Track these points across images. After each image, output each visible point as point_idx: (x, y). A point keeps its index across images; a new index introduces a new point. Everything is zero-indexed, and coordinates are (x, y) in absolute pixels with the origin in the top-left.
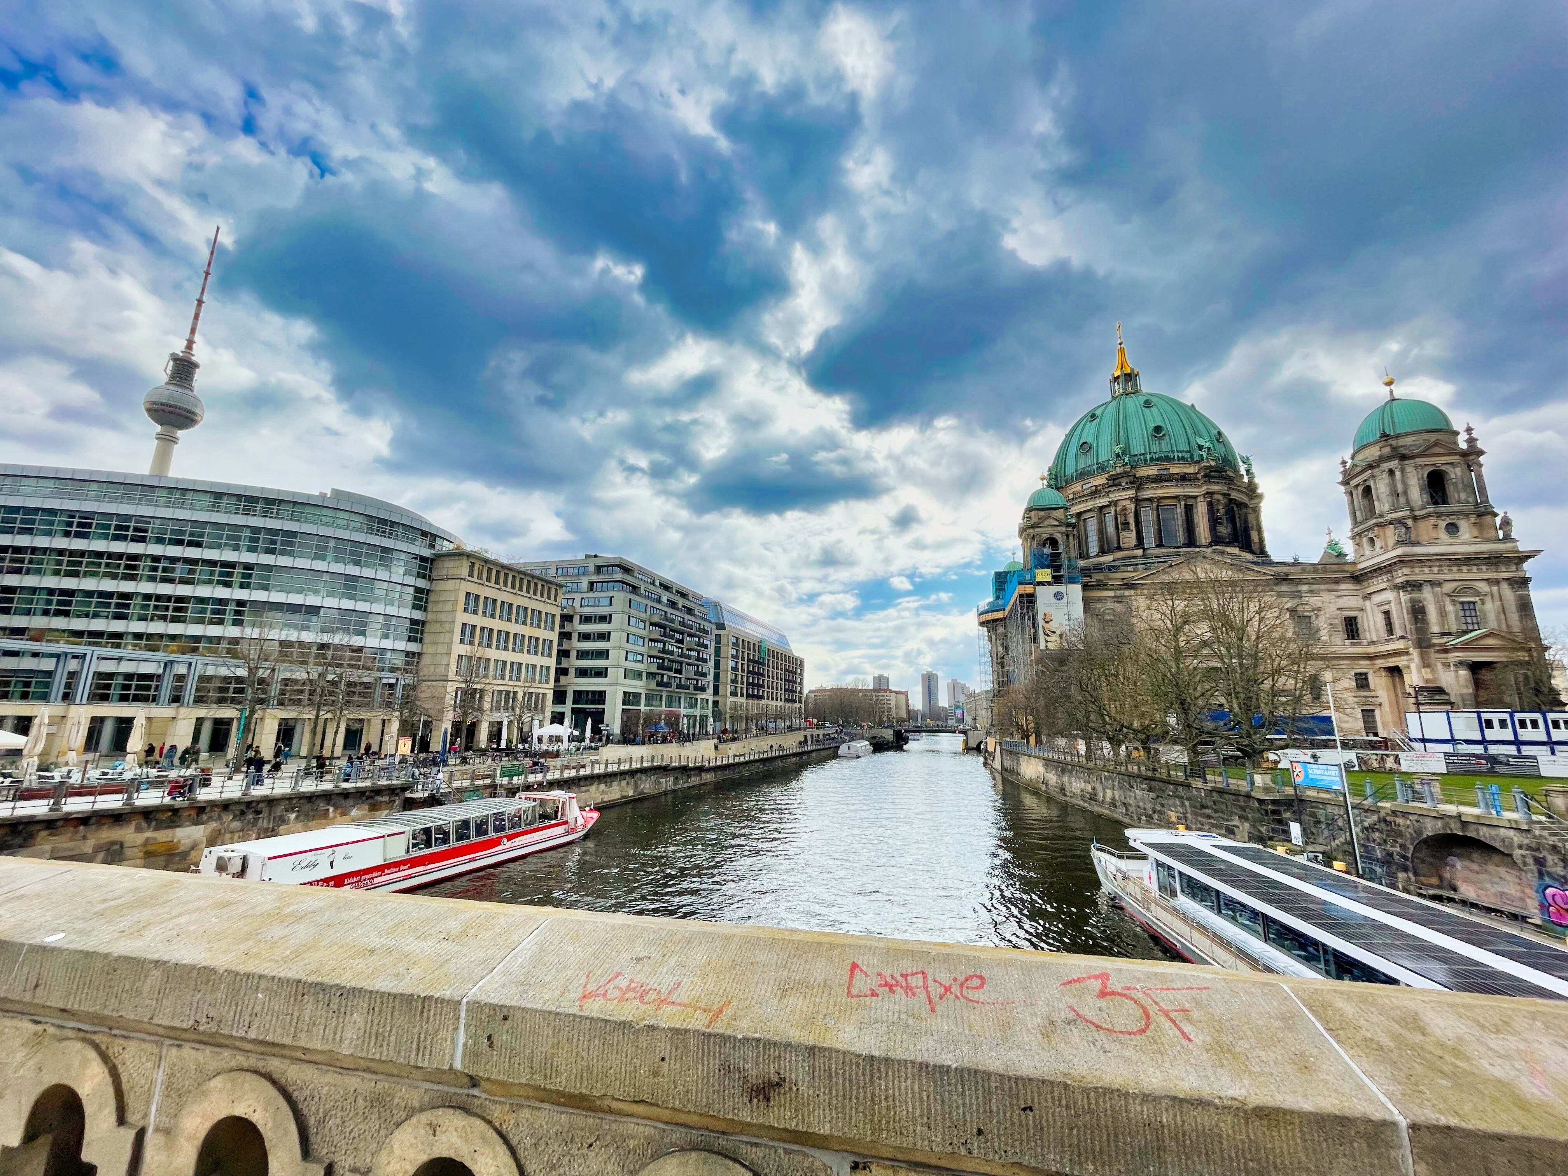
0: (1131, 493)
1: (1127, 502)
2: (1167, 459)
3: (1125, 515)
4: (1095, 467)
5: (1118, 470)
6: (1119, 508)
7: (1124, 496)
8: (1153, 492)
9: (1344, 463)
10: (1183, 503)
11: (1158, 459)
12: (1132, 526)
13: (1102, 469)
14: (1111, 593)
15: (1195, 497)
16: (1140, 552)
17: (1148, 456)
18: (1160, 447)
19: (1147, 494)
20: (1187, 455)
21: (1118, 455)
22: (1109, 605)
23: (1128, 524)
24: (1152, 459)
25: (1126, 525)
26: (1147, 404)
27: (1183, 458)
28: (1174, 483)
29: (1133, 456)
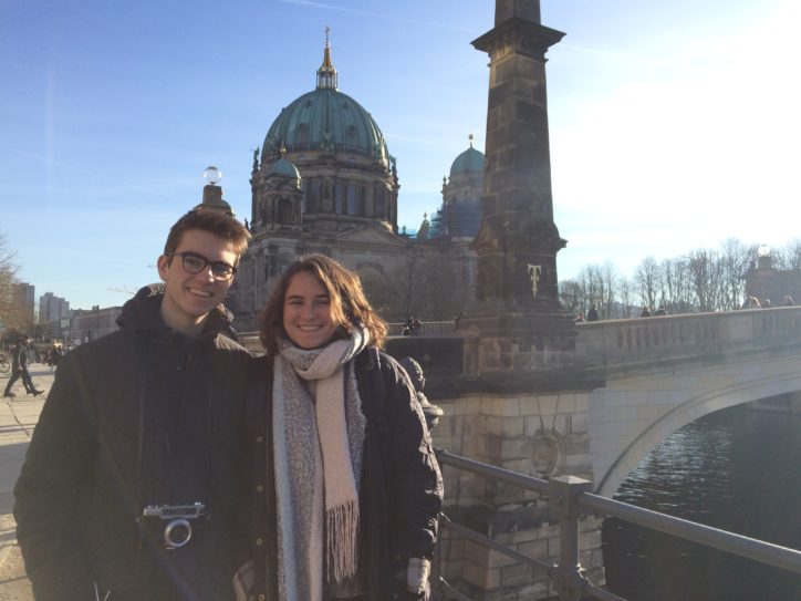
0: (332, 172)
1: (329, 179)
2: (355, 152)
3: (327, 188)
4: (309, 145)
5: (326, 154)
6: (323, 181)
7: (328, 172)
8: (345, 174)
9: (445, 180)
10: (361, 185)
11: (351, 150)
12: (331, 195)
13: (314, 148)
14: (319, 245)
15: (368, 183)
16: (333, 216)
17: (345, 147)
18: (352, 142)
19: (342, 175)
21: (326, 141)
23: (328, 194)
24: (346, 149)
26: (345, 106)
28: (357, 170)
29: (335, 145)
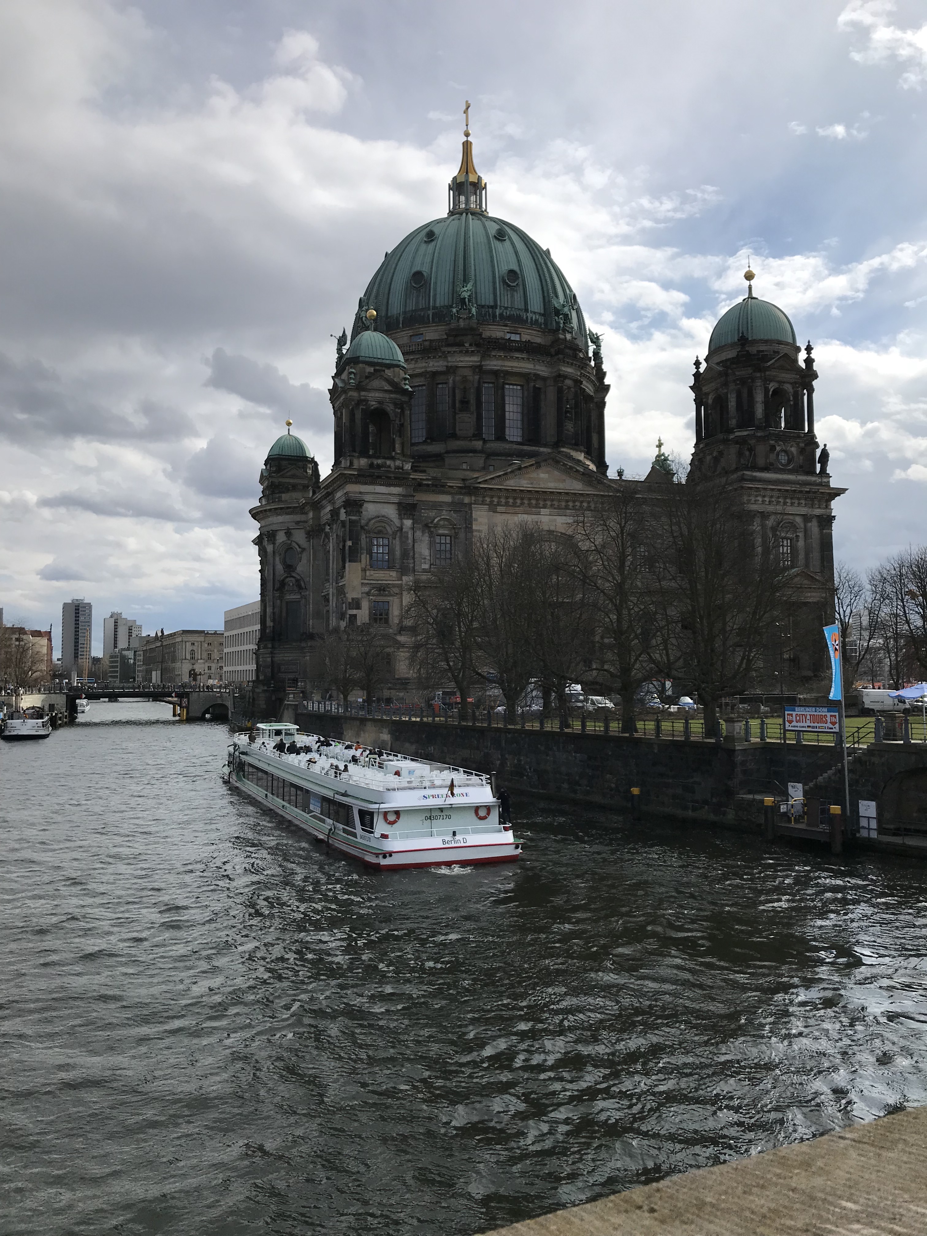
0: (474, 360)
1: (467, 372)
2: (519, 320)
3: (465, 390)
4: (430, 313)
5: (462, 324)
6: (457, 378)
7: (466, 360)
8: (500, 363)
9: (697, 364)
10: (532, 384)
11: (510, 318)
12: (473, 408)
13: (439, 317)
14: (447, 498)
15: (544, 379)
16: (478, 444)
17: (498, 312)
18: (512, 302)
19: (493, 364)
20: (541, 320)
21: (463, 301)
22: (445, 515)
23: (467, 402)
24: (501, 315)
25: (465, 403)
26: (500, 237)
27: (537, 320)
28: (524, 356)
29: (480, 307)
